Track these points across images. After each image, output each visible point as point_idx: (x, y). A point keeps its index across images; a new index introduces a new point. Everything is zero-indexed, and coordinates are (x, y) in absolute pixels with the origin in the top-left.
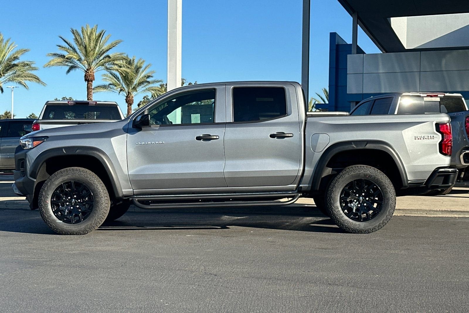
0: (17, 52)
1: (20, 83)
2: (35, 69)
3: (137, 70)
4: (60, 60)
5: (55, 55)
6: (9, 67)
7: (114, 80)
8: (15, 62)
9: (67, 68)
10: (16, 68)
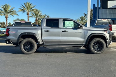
0: (12, 8)
1: (12, 15)
2: (16, 12)
3: (39, 12)
4: (21, 10)
5: (20, 9)
6: (11, 12)
7: (33, 15)
8: (12, 10)
9: (23, 12)
10: (12, 12)
